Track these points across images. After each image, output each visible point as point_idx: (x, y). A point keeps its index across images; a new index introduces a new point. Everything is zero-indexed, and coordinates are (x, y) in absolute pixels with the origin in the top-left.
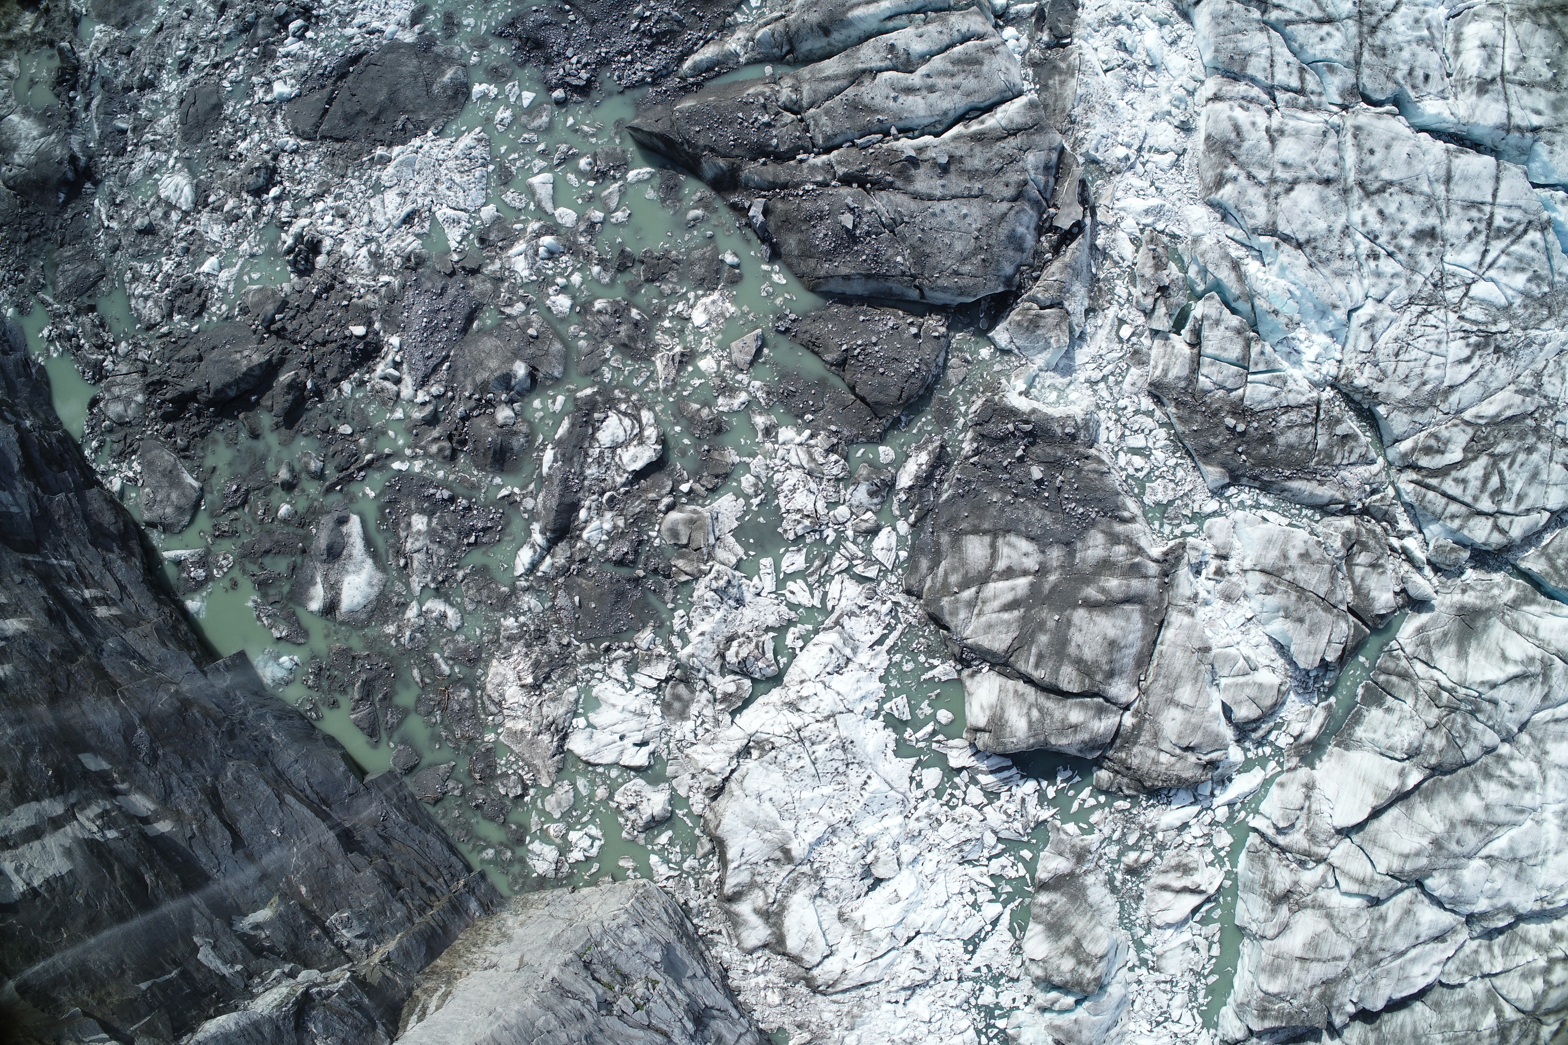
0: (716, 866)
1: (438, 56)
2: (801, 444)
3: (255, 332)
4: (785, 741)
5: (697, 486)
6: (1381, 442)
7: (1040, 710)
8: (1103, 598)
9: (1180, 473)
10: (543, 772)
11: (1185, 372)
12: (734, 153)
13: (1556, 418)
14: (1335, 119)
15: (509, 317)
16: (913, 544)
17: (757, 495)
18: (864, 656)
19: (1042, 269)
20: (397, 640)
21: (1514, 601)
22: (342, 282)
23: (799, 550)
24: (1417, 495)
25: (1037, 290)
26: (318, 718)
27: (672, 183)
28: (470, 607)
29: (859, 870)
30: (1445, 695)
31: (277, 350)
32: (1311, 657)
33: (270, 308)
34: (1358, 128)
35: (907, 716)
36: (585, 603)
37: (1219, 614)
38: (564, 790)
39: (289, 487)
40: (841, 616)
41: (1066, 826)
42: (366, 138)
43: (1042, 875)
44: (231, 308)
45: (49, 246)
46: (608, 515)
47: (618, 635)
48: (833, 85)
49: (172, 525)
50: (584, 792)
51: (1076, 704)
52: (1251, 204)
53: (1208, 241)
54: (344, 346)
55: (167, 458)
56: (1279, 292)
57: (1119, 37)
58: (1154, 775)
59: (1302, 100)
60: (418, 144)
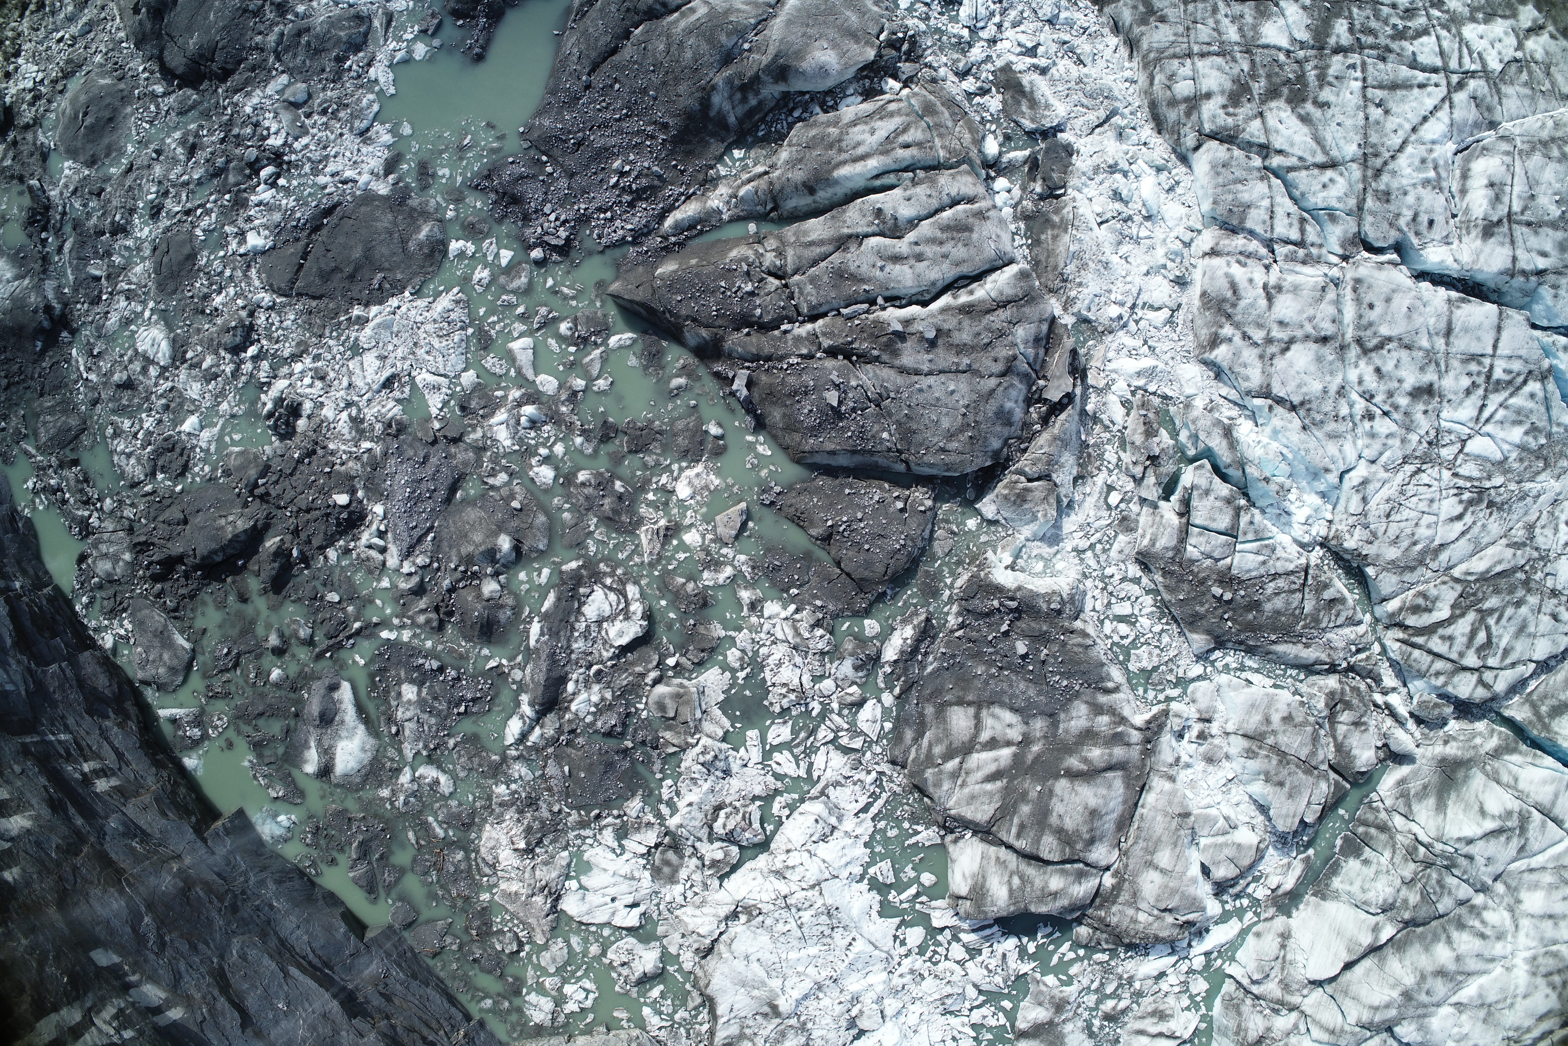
0: (706, 1018)
1: (414, 209)
2: (786, 619)
3: (239, 495)
4: (772, 907)
5: (683, 660)
6: (1369, 598)
7: (1021, 877)
8: (1085, 768)
9: (1166, 639)
10: (538, 930)
11: (1173, 543)
12: (717, 323)
13: (1546, 570)
14: (1335, 272)
15: (492, 487)
16: (898, 715)
17: (742, 669)
18: (849, 824)
19: (1030, 440)
20: (392, 803)
21: (1496, 751)
22: (324, 448)
23: (785, 722)
24: (1402, 653)
25: (1024, 463)
26: (317, 874)
27: (654, 350)
28: (462, 774)
29: (844, 1024)
30: (1422, 850)
31: (261, 515)
32: (1289, 820)
33: (253, 473)
34: (1358, 281)
35: (891, 880)
36: (574, 772)
37: (1200, 776)
38: (558, 948)
39: (279, 652)
40: (826, 786)
41: (1045, 979)
42: (343, 296)
43: (1022, 1025)
44: (214, 470)
45: (28, 394)
46: (596, 688)
47: (608, 804)
48: (818, 251)
49: (165, 684)
50: (578, 949)
51: (1056, 871)
52: (1245, 366)
53: (1199, 403)
54: (328, 515)
55: (158, 618)
56: (1271, 456)
57: (1114, 187)
58: (1132, 933)
59: (1301, 252)
60: (396, 304)
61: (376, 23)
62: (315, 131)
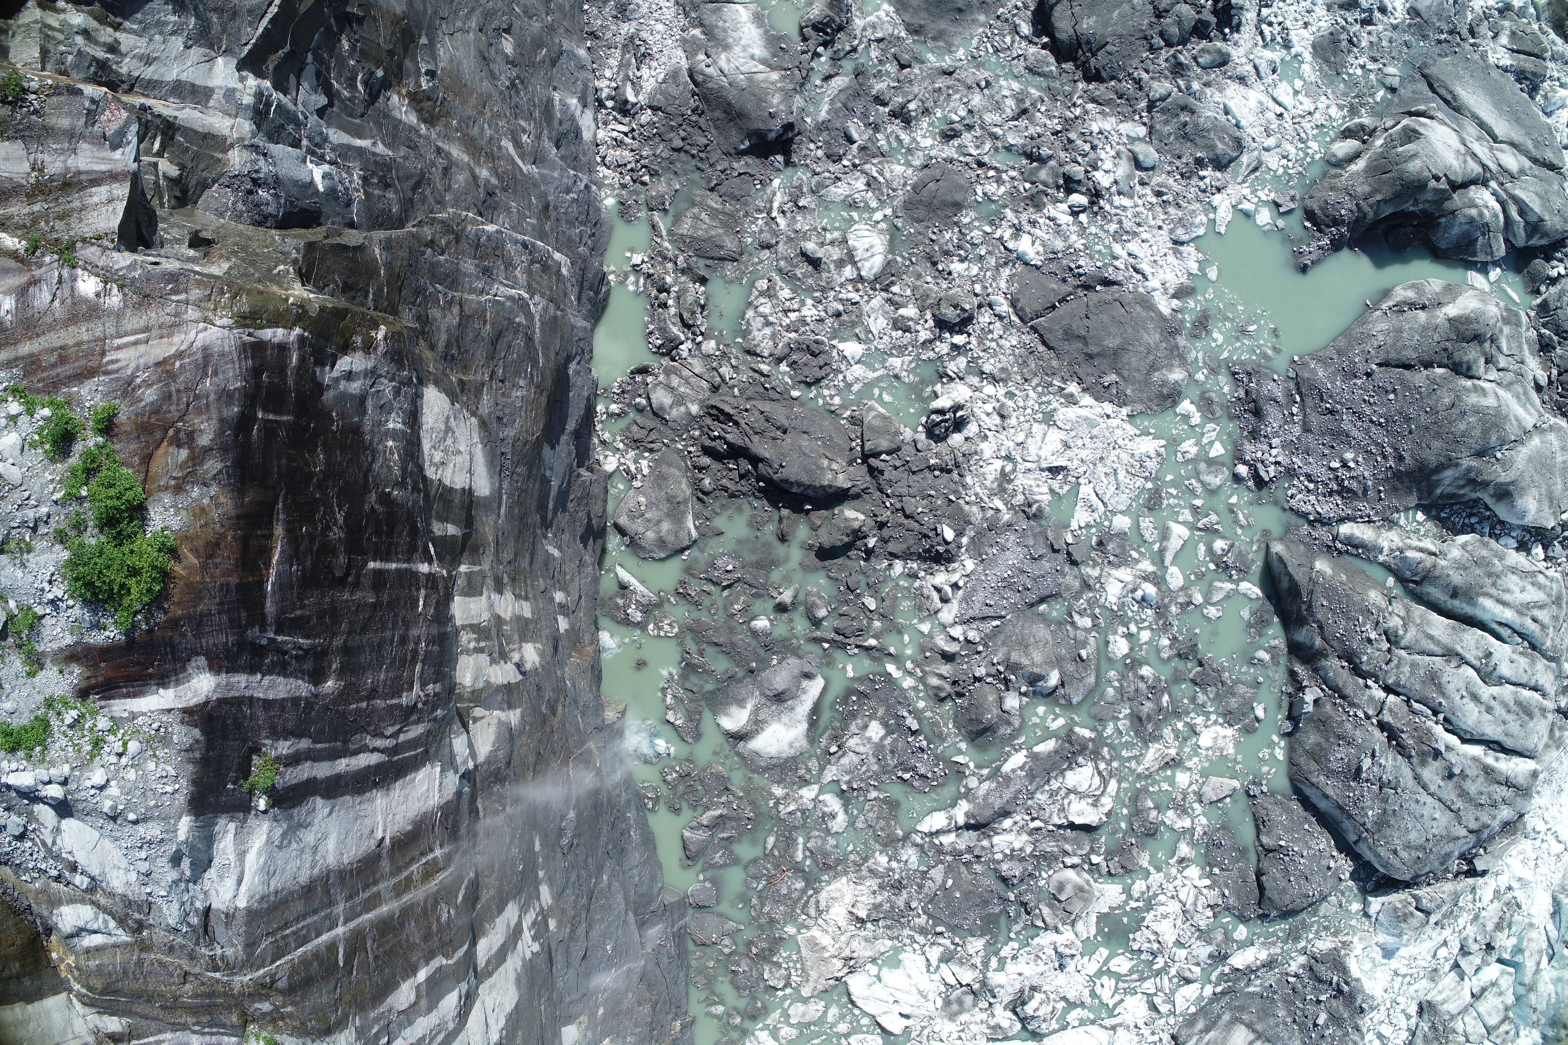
1: (1177, 347)
2: (1196, 887)
3: (851, 449)
10: (811, 984)
11: (1456, 1012)
12: (1333, 643)
15: (1073, 624)
16: (1205, 1007)
17: (1137, 900)
19: (1439, 881)
20: (777, 803)
22: (961, 476)
25: (1422, 892)
26: (652, 810)
27: (1266, 617)
31: (861, 485)
33: (884, 444)
36: (953, 889)
38: (815, 1008)
39: (782, 609)
40: (1120, 1025)
42: (1070, 365)
44: (843, 406)
46: (1025, 837)
48: (1432, 647)
49: (642, 547)
50: (830, 1018)
54: (926, 536)
55: (683, 487)
60: (1109, 412)
61: (1245, 159)
62: (1140, 202)
